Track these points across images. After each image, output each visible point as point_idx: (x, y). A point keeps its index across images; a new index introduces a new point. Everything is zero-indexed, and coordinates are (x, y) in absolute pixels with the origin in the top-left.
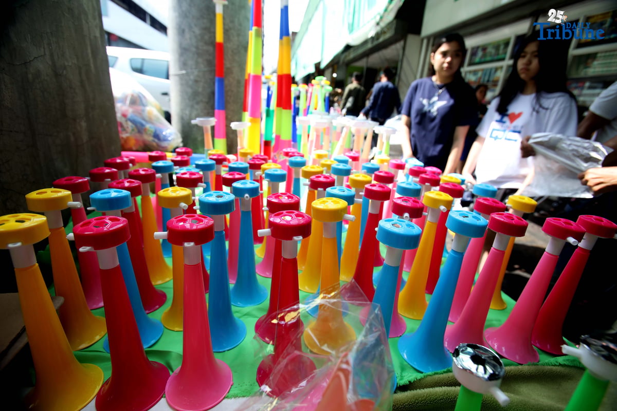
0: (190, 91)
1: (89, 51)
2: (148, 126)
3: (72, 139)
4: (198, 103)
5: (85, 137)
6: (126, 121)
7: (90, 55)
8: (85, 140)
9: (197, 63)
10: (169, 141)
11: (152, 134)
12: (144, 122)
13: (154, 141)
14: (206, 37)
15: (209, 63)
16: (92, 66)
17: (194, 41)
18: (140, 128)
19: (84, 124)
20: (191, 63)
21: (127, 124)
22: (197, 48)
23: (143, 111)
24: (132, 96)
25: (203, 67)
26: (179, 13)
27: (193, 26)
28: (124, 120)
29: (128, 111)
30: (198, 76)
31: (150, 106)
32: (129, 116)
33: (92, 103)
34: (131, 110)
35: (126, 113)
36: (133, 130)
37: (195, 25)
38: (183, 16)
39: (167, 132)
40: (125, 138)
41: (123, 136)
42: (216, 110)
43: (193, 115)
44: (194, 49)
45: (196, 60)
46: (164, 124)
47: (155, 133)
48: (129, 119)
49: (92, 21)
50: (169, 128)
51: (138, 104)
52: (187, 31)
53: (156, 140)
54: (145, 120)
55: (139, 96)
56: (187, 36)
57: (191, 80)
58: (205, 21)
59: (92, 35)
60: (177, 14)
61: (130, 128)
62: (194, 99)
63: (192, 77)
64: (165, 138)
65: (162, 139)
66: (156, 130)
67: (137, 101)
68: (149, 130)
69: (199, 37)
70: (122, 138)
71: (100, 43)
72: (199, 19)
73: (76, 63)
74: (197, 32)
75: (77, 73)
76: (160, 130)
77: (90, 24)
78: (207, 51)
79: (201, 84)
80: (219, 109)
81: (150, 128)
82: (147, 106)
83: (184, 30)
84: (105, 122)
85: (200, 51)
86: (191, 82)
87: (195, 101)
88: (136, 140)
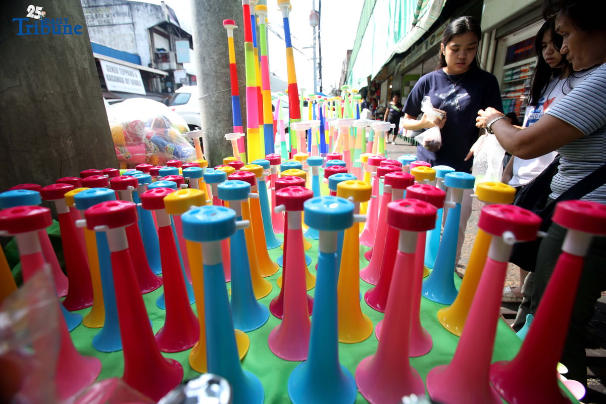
0: (212, 111)
1: (76, 81)
2: (169, 145)
3: (55, 154)
4: (219, 122)
5: (71, 153)
6: (150, 142)
7: (77, 84)
8: (71, 156)
9: (217, 85)
10: (187, 157)
11: (173, 152)
12: (165, 142)
13: (174, 158)
14: (223, 61)
15: (227, 84)
16: (80, 93)
17: (213, 66)
18: (161, 147)
19: (69, 142)
20: (212, 86)
21: (151, 145)
22: (216, 72)
23: (166, 132)
24: (157, 120)
25: (222, 89)
26: (200, 43)
27: (211, 53)
28: (147, 141)
29: (152, 133)
30: (218, 97)
31: (174, 127)
32: (152, 138)
33: (80, 124)
34: (155, 132)
35: (150, 135)
36: (155, 150)
37: (213, 52)
38: (203, 45)
39: (185, 149)
40: (150, 156)
41: (147, 155)
42: (234, 126)
43: (217, 133)
44: (214, 74)
45: (216, 83)
46: (184, 142)
47: (175, 151)
48: (152, 140)
49: (80, 55)
50: (188, 145)
51: (161, 126)
52: (207, 58)
53: (176, 157)
54: (166, 140)
55: (163, 120)
56: (208, 63)
57: (213, 101)
58: (221, 46)
59: (79, 67)
60: (199, 45)
61: (153, 148)
62: (217, 118)
63: (213, 99)
64: (183, 155)
65: (180, 156)
66: (175, 148)
67: (161, 124)
68: (169, 149)
69: (217, 62)
70: (148, 157)
71: (89, 73)
72: (215, 46)
73: (59, 91)
74: (216, 58)
75: (61, 99)
76: (179, 148)
77: (77, 58)
78: (225, 73)
79: (222, 104)
80: (236, 125)
81: (171, 146)
82: (169, 128)
83: (204, 58)
84: (96, 140)
85: (218, 74)
86: (213, 104)
87: (217, 120)
88: (159, 158)
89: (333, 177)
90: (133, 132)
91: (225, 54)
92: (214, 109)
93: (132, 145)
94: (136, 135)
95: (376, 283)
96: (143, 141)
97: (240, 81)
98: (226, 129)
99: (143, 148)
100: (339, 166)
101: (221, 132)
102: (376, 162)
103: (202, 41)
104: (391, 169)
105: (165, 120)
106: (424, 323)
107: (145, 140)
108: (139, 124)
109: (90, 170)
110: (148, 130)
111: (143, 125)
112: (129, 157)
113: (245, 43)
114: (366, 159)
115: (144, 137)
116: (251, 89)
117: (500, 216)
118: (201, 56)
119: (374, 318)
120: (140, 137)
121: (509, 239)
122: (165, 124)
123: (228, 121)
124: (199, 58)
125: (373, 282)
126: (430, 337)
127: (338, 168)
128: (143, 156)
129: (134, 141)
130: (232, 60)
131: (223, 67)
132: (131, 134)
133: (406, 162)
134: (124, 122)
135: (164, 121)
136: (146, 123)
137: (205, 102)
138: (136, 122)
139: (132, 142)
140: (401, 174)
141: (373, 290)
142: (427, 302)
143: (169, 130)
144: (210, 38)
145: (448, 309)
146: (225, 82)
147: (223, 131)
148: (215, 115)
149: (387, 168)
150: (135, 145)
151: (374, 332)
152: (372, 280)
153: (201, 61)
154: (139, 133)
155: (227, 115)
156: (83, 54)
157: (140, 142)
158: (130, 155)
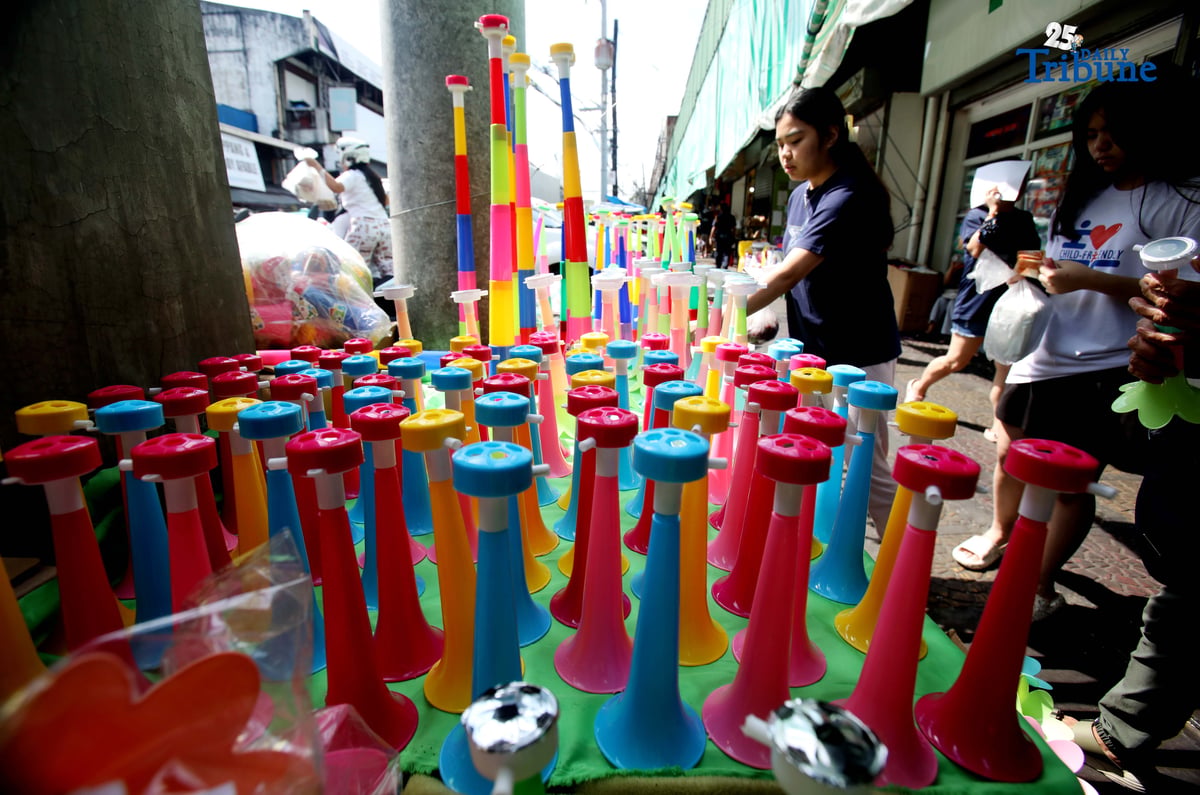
0: (417, 241)
1: (194, 195)
2: (336, 305)
3: (154, 329)
4: (430, 262)
5: (179, 327)
6: (301, 299)
7: (195, 201)
8: (179, 331)
9: (428, 193)
10: (370, 328)
11: (343, 319)
12: (329, 300)
13: (346, 330)
14: (442, 149)
15: (448, 191)
16: (198, 216)
17: (422, 157)
18: (322, 309)
19: (178, 307)
20: (418, 194)
21: (302, 304)
22: (427, 169)
23: (331, 281)
24: (314, 257)
25: (439, 200)
26: (399, 115)
27: (420, 133)
28: (295, 297)
29: (304, 282)
30: (430, 215)
31: (345, 271)
32: (305, 291)
33: (196, 274)
34: (310, 280)
35: (301, 286)
36: (311, 313)
37: (423, 131)
38: (405, 119)
39: (368, 313)
40: (299, 326)
41: (295, 323)
42: (460, 272)
43: (425, 282)
44: (423, 171)
45: (427, 189)
46: (366, 301)
47: (347, 316)
48: (305, 296)
49: (201, 150)
50: (372, 307)
51: (323, 269)
52: (411, 142)
53: (349, 329)
54: (332, 296)
55: (326, 257)
56: (412, 151)
57: (419, 223)
58: (439, 122)
59: (200, 172)
60: (396, 117)
61: (307, 311)
62: (425, 255)
63: (421, 218)
64: (364, 324)
65: (357, 325)
66: (349, 311)
67: (321, 265)
68: (337, 313)
69: (429, 150)
70: (295, 327)
71: (215, 181)
72: (428, 121)
73: (166, 215)
74: (427, 142)
75: (169, 229)
76: (356, 312)
77: (196, 156)
78: (445, 172)
79: (436, 228)
80: (464, 270)
81: (340, 308)
82: (337, 272)
83: (406, 142)
84: (221, 302)
85: (432, 173)
86: (419, 227)
87: (427, 258)
88: (317, 329)
89: (663, 387)
90: (270, 279)
91: (448, 137)
92: (421, 236)
93: (265, 304)
94: (274, 284)
95: (731, 568)
96: (288, 297)
97: (473, 186)
98: (443, 275)
99: (286, 310)
100: (669, 365)
101: (434, 281)
102: (730, 355)
103: (404, 112)
104: (758, 373)
105: (330, 257)
106: (814, 635)
107: (292, 294)
108: (281, 264)
109: (217, 358)
110: (296, 276)
111: (289, 266)
112: (261, 326)
113: (492, 126)
114: (712, 347)
115: (290, 290)
116: (499, 208)
117: (925, 463)
118: (401, 137)
119: (730, 628)
120: (282, 289)
121: (933, 496)
122: (329, 265)
123: (447, 260)
124: (396, 141)
125: (726, 565)
126: (822, 656)
127: (667, 368)
128: (287, 326)
129: (271, 295)
130: (460, 148)
131: (441, 160)
132: (265, 282)
133: (782, 354)
134: (253, 261)
135: (328, 260)
136: (294, 263)
137: (405, 223)
138: (275, 262)
139: (267, 299)
140: (776, 386)
141: (724, 580)
142: (818, 600)
143: (337, 276)
144: (420, 106)
145: (852, 612)
146: (444, 188)
147: (436, 280)
148: (423, 248)
149: (751, 371)
150: (273, 304)
151: (730, 649)
152: (724, 562)
153: (400, 147)
154: (280, 282)
155: (447, 249)
156: (206, 147)
157: (282, 298)
158: (262, 322)
